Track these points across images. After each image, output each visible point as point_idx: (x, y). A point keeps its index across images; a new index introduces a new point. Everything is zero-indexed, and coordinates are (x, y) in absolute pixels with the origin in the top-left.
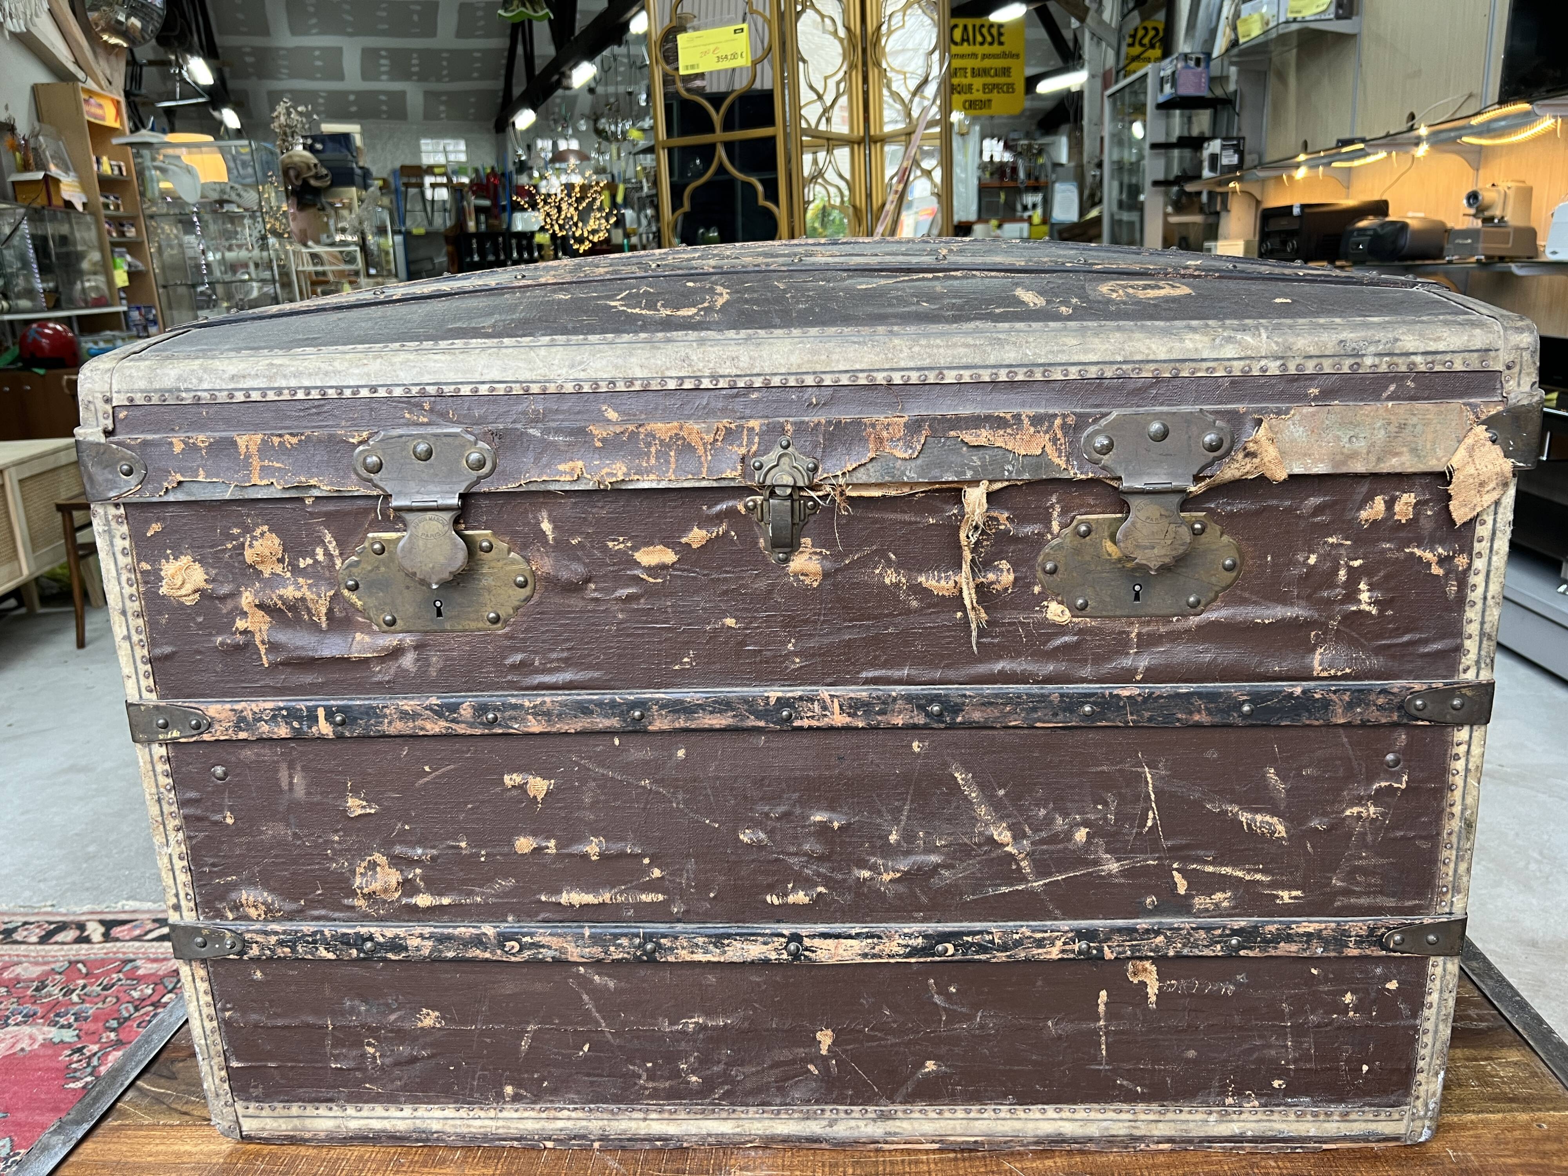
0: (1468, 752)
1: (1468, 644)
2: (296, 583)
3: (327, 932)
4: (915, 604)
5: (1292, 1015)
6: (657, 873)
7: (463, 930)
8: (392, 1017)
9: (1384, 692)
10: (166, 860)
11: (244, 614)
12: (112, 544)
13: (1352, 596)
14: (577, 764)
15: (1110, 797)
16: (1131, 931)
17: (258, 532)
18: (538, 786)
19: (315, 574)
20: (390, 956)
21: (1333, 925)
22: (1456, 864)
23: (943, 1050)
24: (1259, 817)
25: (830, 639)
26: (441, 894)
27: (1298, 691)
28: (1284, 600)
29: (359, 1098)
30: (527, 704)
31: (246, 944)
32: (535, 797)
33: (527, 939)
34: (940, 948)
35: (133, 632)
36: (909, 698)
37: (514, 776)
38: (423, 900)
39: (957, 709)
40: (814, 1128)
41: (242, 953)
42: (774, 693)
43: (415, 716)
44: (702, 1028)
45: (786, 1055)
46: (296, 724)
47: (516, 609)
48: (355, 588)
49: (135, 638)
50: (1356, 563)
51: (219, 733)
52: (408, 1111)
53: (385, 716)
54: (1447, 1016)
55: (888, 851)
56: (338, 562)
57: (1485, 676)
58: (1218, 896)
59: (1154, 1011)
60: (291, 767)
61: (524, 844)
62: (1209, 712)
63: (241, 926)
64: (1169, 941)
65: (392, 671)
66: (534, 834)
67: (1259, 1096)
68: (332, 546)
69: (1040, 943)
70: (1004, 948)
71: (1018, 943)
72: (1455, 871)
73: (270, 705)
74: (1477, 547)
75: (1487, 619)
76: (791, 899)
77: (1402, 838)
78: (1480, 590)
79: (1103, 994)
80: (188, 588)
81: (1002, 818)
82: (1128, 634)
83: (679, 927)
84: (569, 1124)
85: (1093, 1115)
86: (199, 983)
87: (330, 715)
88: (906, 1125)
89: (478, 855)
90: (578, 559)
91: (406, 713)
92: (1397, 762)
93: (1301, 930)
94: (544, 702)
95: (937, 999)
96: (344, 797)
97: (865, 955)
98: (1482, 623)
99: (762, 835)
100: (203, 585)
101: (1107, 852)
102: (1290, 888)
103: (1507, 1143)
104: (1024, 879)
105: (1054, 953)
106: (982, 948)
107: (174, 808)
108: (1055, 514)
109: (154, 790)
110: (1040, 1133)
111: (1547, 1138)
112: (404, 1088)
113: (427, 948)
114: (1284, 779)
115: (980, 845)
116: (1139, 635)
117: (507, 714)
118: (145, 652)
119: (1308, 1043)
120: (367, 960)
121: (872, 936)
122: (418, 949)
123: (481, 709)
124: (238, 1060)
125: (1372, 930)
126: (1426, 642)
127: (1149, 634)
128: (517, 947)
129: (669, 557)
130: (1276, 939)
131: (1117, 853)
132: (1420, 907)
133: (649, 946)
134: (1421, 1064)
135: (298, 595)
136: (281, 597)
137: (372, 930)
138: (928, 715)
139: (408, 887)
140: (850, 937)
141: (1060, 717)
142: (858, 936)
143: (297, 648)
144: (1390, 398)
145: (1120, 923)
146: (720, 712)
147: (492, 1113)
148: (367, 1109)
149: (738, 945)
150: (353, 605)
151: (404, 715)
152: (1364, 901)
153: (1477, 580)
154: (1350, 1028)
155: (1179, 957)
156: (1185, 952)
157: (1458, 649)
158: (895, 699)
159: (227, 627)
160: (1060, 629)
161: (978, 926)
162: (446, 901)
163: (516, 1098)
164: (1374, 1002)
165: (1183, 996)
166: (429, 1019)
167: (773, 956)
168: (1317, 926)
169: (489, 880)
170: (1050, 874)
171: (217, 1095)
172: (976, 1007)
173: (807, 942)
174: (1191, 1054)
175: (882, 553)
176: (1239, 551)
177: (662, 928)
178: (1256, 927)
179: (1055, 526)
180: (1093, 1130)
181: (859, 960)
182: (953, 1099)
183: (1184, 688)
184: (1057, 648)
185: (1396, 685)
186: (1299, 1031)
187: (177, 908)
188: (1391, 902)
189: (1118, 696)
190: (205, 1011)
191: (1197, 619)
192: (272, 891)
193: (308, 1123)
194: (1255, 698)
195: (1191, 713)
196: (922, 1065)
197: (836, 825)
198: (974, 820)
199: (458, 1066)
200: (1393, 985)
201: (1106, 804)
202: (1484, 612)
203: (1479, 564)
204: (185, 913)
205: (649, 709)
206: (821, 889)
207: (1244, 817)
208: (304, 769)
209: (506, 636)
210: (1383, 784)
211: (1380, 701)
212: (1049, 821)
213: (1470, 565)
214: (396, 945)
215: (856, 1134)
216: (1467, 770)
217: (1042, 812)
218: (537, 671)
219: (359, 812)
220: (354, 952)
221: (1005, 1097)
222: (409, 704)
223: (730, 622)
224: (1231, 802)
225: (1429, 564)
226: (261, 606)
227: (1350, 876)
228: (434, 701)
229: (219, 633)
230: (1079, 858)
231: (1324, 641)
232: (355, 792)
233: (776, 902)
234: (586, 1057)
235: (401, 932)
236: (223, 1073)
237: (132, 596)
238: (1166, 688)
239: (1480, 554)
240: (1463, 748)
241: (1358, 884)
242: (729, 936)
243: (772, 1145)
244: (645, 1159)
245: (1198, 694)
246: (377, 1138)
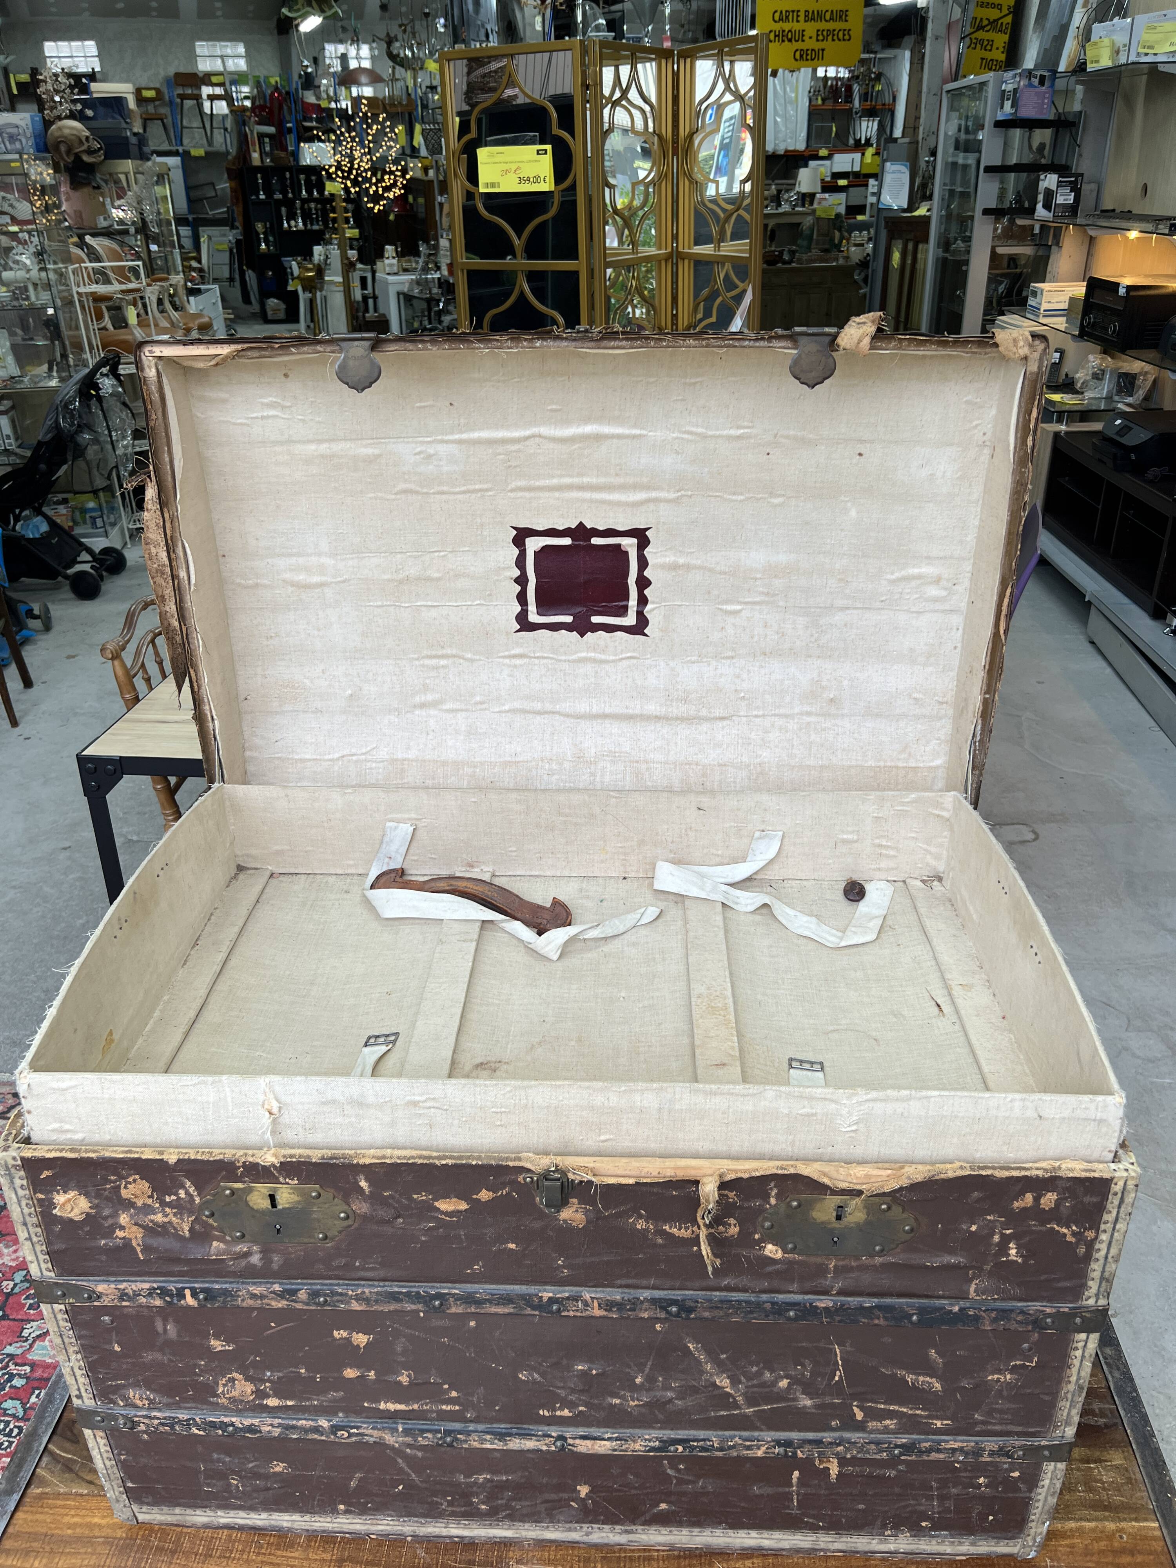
0: (1085, 1346)
1: (1090, 1283)
2: (163, 1211)
3: (198, 1420)
4: (660, 1241)
5: (938, 1489)
6: (454, 1394)
7: (304, 1422)
8: (251, 1465)
9: (1022, 1312)
10: (68, 1370)
11: (122, 1228)
12: (12, 1182)
13: (1003, 1248)
14: (390, 1326)
15: (807, 1362)
16: (818, 1442)
17: (131, 1179)
18: (361, 1339)
19: (180, 1207)
20: (247, 1435)
21: (973, 1444)
22: (1070, 1410)
23: (673, 1498)
24: (921, 1378)
25: (593, 1259)
26: (286, 1399)
27: (956, 1309)
28: (952, 1252)
29: (226, 1506)
30: (350, 1293)
31: (134, 1425)
32: (358, 1346)
33: (355, 1431)
34: (672, 1448)
35: (33, 1236)
36: (653, 1301)
37: (342, 1332)
38: (272, 1402)
39: (691, 1310)
40: (575, 1536)
41: (132, 1428)
42: (546, 1294)
43: (262, 1297)
44: (490, 1481)
45: (553, 1496)
46: (168, 1299)
47: (340, 1232)
48: (212, 1215)
49: (35, 1239)
50: (1008, 1232)
51: (106, 1301)
52: (264, 1515)
53: (239, 1296)
54: (1054, 1493)
55: (634, 1388)
56: (197, 1200)
57: (1102, 1302)
58: (888, 1422)
59: (833, 1484)
60: (165, 1321)
61: (350, 1373)
62: (886, 1319)
63: (131, 1412)
64: (847, 1450)
65: (243, 1264)
66: (358, 1367)
67: (910, 1530)
68: (192, 1190)
69: (749, 1448)
70: (721, 1449)
71: (731, 1447)
72: (1069, 1414)
73: (146, 1286)
74: (1103, 1227)
75: (1107, 1269)
76: (558, 1413)
77: (1030, 1394)
78: (1103, 1253)
79: (796, 1473)
80: (77, 1211)
81: (723, 1372)
82: (827, 1265)
83: (472, 1426)
84: (388, 1528)
85: (785, 1537)
86: (99, 1440)
87: (194, 1295)
88: (644, 1537)
89: (315, 1378)
90: (389, 1205)
91: (255, 1295)
92: (1030, 1349)
93: (948, 1446)
94: (364, 1292)
95: (669, 1471)
96: (207, 1337)
97: (615, 1450)
98: (1103, 1272)
99: (536, 1376)
100: (88, 1210)
101: (803, 1393)
102: (942, 1419)
103: (1092, 1555)
104: (738, 1407)
105: (760, 1453)
106: (705, 1449)
107: (74, 1340)
108: (773, 1194)
109: (56, 1329)
110: (745, 1545)
111: (1123, 1551)
112: (261, 1503)
113: (277, 1432)
114: (941, 1357)
115: (705, 1387)
116: (835, 1266)
117: (335, 1298)
118: (44, 1248)
119: (950, 1504)
120: (231, 1435)
121: (620, 1440)
122: (269, 1432)
123: (314, 1294)
124: (132, 1482)
125: (1001, 1449)
126: (1058, 1280)
127: (843, 1266)
128: (346, 1435)
129: (463, 1206)
130: (929, 1451)
131: (811, 1395)
132: (1040, 1432)
133: (448, 1439)
134: (1033, 1517)
135: (166, 1220)
136: (152, 1221)
137: (234, 1420)
138: (668, 1312)
139: (261, 1394)
140: (604, 1439)
141: (771, 1317)
142: (609, 1439)
143: (166, 1250)
145: (811, 1435)
146: (503, 1304)
147: (329, 1519)
148: (232, 1513)
149: (518, 1441)
150: (211, 1225)
151: (253, 1296)
152: (998, 1428)
153: (1103, 1247)
154: (982, 1498)
155: (854, 1458)
156: (859, 1456)
157: (1084, 1286)
158: (642, 1302)
159: (109, 1233)
160: (773, 1261)
161: (702, 1434)
162: (290, 1403)
163: (346, 1512)
164: (1001, 1483)
165: (857, 1476)
166: (279, 1467)
167: (544, 1448)
168: (960, 1444)
169: (324, 1392)
170: (759, 1405)
171: (118, 1501)
172: (699, 1477)
173: (570, 1441)
174: (861, 1507)
175: (635, 1211)
176: (916, 1219)
177: (457, 1426)
178: (913, 1444)
179: (773, 1201)
180: (786, 1545)
181: (610, 1452)
182: (680, 1524)
183: (869, 1302)
184: (770, 1273)
185: (1034, 1306)
186: (942, 1498)
187: (79, 1397)
188: (1019, 1429)
189: (817, 1307)
190: (105, 1455)
191: (881, 1259)
192: (152, 1391)
193: (188, 1518)
194: (922, 1311)
195: (872, 1319)
196: (658, 1506)
197: (594, 1372)
198: (702, 1372)
199: (302, 1493)
200: (1016, 1474)
201: (803, 1366)
202: (1105, 1265)
203: (1104, 1237)
204: (86, 1400)
205: (447, 1300)
206: (581, 1408)
207: (910, 1378)
208: (175, 1321)
209: (332, 1247)
210: (1018, 1363)
211: (1019, 1318)
212: (759, 1374)
213: (1096, 1238)
214: (251, 1429)
215: (606, 1541)
216: (1083, 1356)
217: (755, 1369)
218: (358, 1269)
219: (219, 1348)
220: (220, 1432)
221: (720, 1523)
222: (257, 1290)
223: (512, 1246)
224: (900, 1369)
225: (1065, 1235)
226: (136, 1224)
227: (990, 1413)
228: (277, 1287)
229: (103, 1238)
230: (781, 1396)
231: (980, 1276)
232: (217, 1337)
233: (546, 1414)
234: (400, 1492)
235: (256, 1421)
236: (122, 1489)
237: (30, 1214)
238: (853, 1301)
239: (1105, 1231)
240: (1082, 1344)
241: (994, 1418)
242: (510, 1435)
243: (541, 1544)
244: (445, 1549)
245: (878, 1307)
246: (241, 1528)
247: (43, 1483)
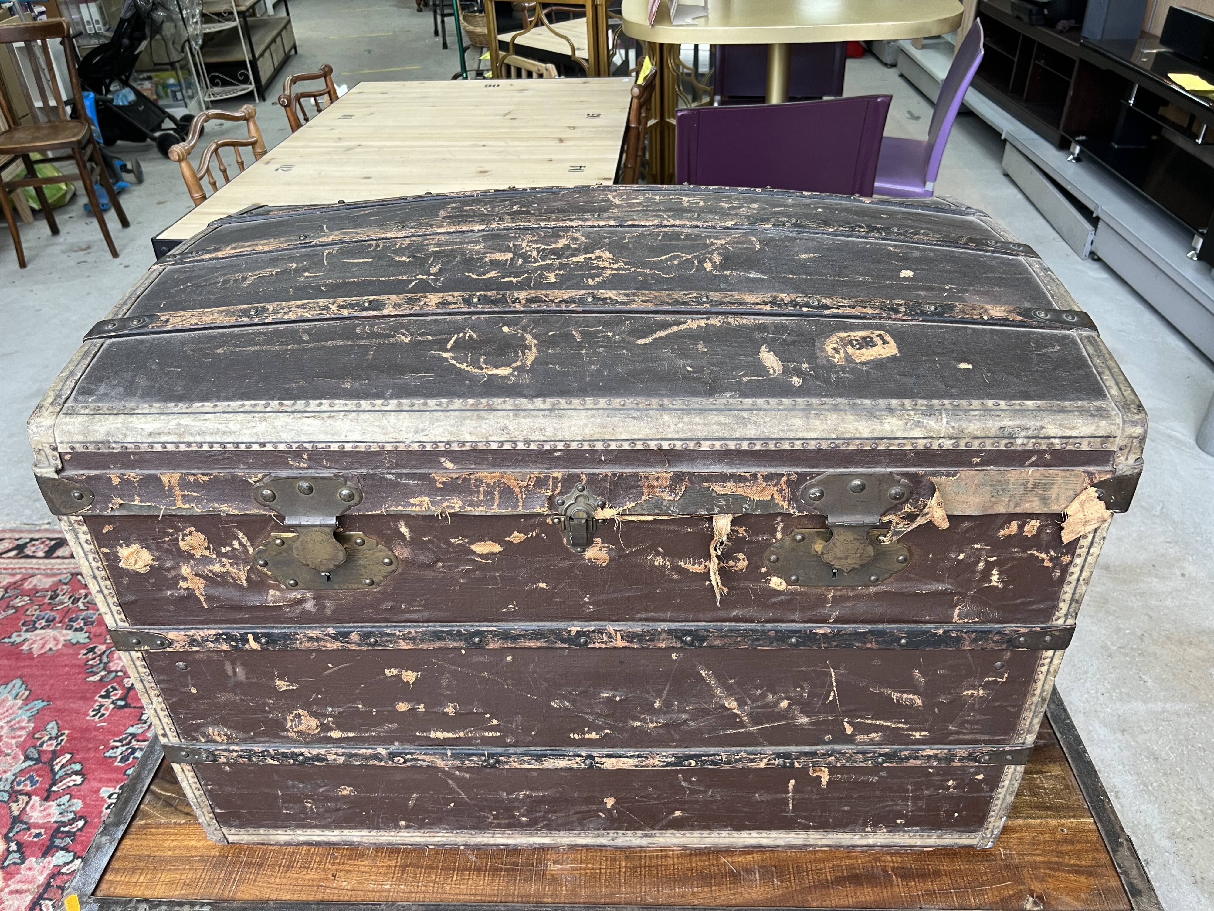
0: (1051, 662)
1: (1061, 605)
2: (220, 561)
3: (271, 751)
4: (676, 576)
5: (913, 791)
6: (495, 722)
7: (364, 751)
8: (321, 790)
9: (999, 632)
10: (152, 711)
11: (185, 579)
12: (77, 538)
13: (986, 574)
14: (435, 664)
15: (805, 684)
16: (813, 754)
17: (187, 531)
18: (410, 676)
19: (235, 557)
20: (316, 763)
21: (946, 751)
22: (1032, 719)
23: (686, 806)
24: (905, 696)
25: (615, 595)
26: (348, 731)
27: (941, 631)
28: (939, 580)
29: (304, 826)
30: (398, 633)
31: (216, 758)
32: (408, 682)
33: (409, 756)
34: (686, 763)
35: (104, 589)
36: (670, 632)
37: (392, 670)
38: (336, 734)
39: (704, 639)
40: (603, 841)
41: (214, 761)
42: (574, 628)
43: (318, 639)
44: (530, 796)
45: (584, 808)
46: (233, 643)
47: (385, 577)
48: (266, 564)
49: (106, 592)
50: (992, 559)
51: (177, 647)
52: (337, 832)
53: (297, 639)
54: (1012, 792)
55: (652, 711)
56: (251, 550)
57: (1070, 622)
58: (873, 735)
59: (824, 789)
60: (233, 664)
61: (402, 707)
62: (877, 642)
63: (212, 747)
64: (838, 759)
65: (299, 611)
66: (409, 701)
67: (886, 827)
68: (245, 540)
69: (752, 760)
70: (729, 762)
71: (737, 761)
72: (1031, 723)
73: (213, 632)
74: (1078, 551)
75: (1078, 591)
76: (587, 736)
77: (998, 706)
78: (1076, 576)
79: (792, 782)
80: (141, 564)
81: (731, 695)
82: (826, 596)
83: (512, 750)
84: (444, 839)
85: (781, 835)
86: (187, 773)
87: (257, 639)
88: (661, 839)
89: (371, 712)
90: (429, 550)
91: (312, 638)
92: (1002, 667)
93: (925, 754)
94: (410, 632)
95: (683, 783)
96: (272, 678)
97: (637, 766)
98: (1074, 594)
99: (567, 703)
100: (151, 562)
101: (801, 713)
102: (920, 730)
103: (1039, 844)
104: (744, 726)
105: (762, 765)
106: (714, 763)
107: (153, 684)
108: (779, 528)
109: (137, 675)
110: (747, 844)
111: (1065, 841)
112: (334, 822)
113: (341, 760)
114: (924, 676)
115: (715, 709)
116: (833, 597)
117: (384, 639)
118: (115, 599)
119: (922, 804)
120: (302, 764)
121: (641, 757)
122: (335, 760)
123: (365, 636)
124: (220, 808)
125: (970, 754)
126: (1033, 603)
127: (840, 596)
128: (402, 760)
129: (497, 548)
130: (908, 758)
131: (808, 714)
132: (1004, 740)
133: (492, 761)
134: (992, 813)
135: (224, 570)
136: (211, 571)
137: (303, 750)
138: (683, 642)
139: (324, 727)
140: (627, 757)
141: (775, 644)
142: (632, 756)
143: (227, 599)
144: (1031, 465)
145: (806, 749)
146: (537, 639)
147: (393, 834)
148: (309, 832)
149: (552, 761)
150: (266, 574)
151: (310, 639)
152: (968, 737)
153: (1076, 570)
154: (951, 797)
155: (843, 766)
156: (848, 764)
157: (1055, 608)
158: (660, 633)
159: (174, 584)
160: (779, 593)
161: (712, 750)
162: (351, 735)
163: (407, 827)
164: (967, 785)
165: (845, 782)
166: (346, 791)
167: (575, 766)
168: (935, 752)
169: (381, 724)
170: (762, 724)
171: (209, 825)
172: (709, 787)
173: (597, 759)
174: (847, 808)
175: (653, 548)
176: (909, 550)
177: (499, 750)
178: (896, 752)
179: (779, 535)
180: (781, 842)
181: (632, 768)
182: (692, 828)
183: (862, 628)
184: (776, 603)
185: (1009, 627)
186: (916, 799)
187: (165, 735)
188: (987, 738)
189: (816, 634)
190: (194, 786)
191: (875, 589)
192: (229, 727)
193: (272, 837)
194: (910, 635)
195: (865, 643)
196: (673, 813)
197: (618, 699)
198: (713, 696)
199: (368, 813)
200: (981, 777)
201: (802, 688)
202: (1076, 587)
203: (1078, 561)
204: (171, 738)
205: (486, 637)
206: (606, 731)
207: (895, 696)
208: (242, 664)
209: (379, 592)
210: (990, 679)
211: (996, 638)
212: (763, 696)
213: (1071, 562)
214: (318, 758)
215: (629, 844)
216: (1048, 671)
217: (759, 692)
218: (403, 612)
219: (284, 688)
220: (292, 761)
221: (726, 826)
222: (313, 633)
223: (543, 585)
224: (887, 687)
225: (1043, 560)
226: (197, 575)
227: (962, 725)
228: (331, 630)
229: (168, 589)
230: (783, 715)
231: (963, 602)
232: (282, 678)
233: (576, 737)
234: (452, 809)
235: (322, 751)
236: (211, 815)
237: (98, 568)
238: (849, 628)
239: (1080, 555)
240: (1048, 661)
241: (966, 729)
242: (545, 756)
243: (573, 848)
244: (493, 855)
245: (871, 632)
246: (318, 844)
247: (146, 815)
